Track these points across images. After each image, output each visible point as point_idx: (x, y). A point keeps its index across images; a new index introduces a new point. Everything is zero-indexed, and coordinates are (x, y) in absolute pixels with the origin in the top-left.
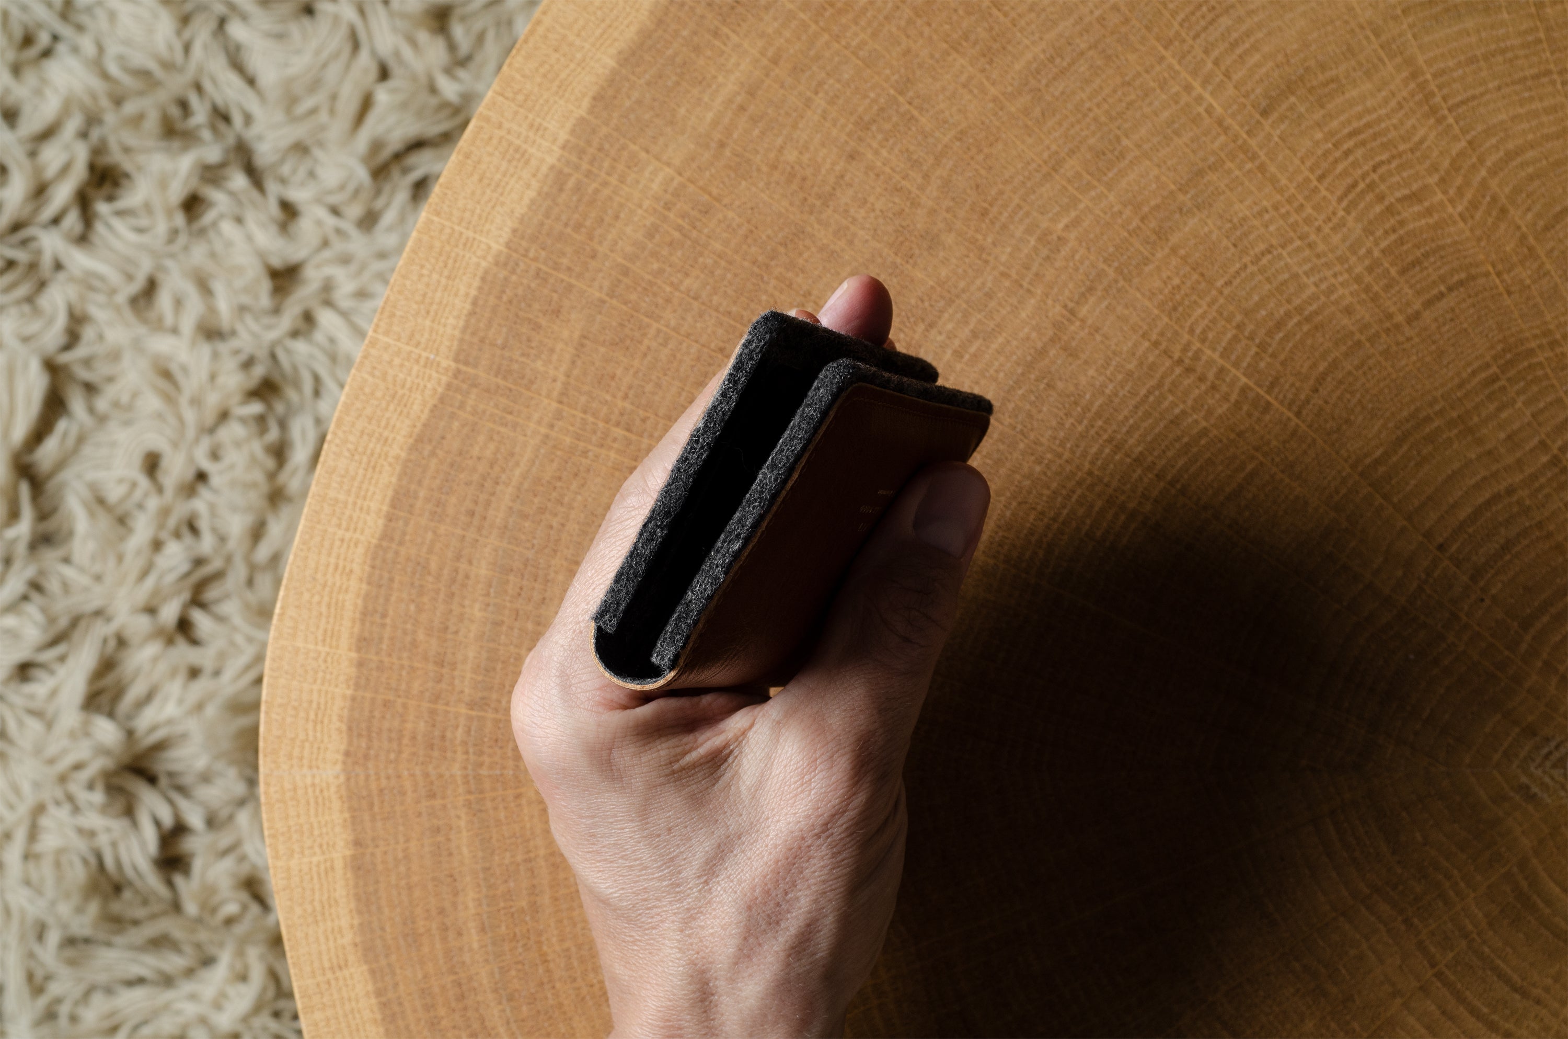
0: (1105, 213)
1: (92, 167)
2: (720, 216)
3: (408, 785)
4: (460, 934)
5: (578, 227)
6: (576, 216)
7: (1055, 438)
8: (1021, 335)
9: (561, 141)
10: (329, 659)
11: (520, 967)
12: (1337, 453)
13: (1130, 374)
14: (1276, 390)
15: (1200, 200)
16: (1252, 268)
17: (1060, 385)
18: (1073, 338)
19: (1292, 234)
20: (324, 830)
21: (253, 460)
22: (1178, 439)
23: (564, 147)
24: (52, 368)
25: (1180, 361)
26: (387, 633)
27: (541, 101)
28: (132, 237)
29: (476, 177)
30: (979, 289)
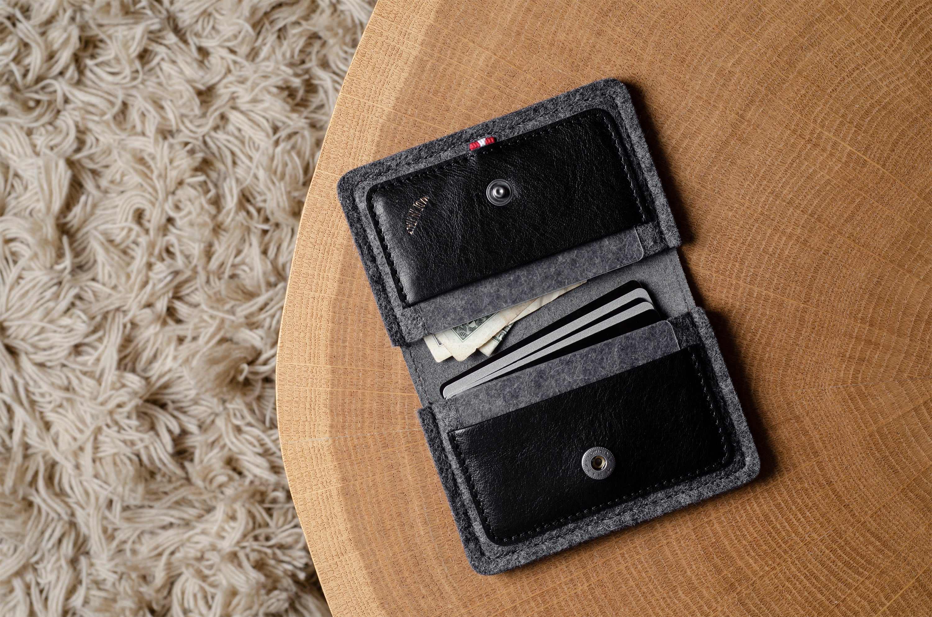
0: (757, 54)
1: (80, 39)
2: (522, 77)
3: (370, 441)
4: (412, 527)
5: (436, 93)
6: (434, 86)
7: (739, 194)
8: (712, 133)
9: (420, 40)
10: (314, 371)
11: (450, 543)
12: (909, 187)
13: (780, 151)
14: (869, 153)
15: (812, 41)
16: (848, 80)
17: (739, 162)
18: (744, 132)
19: (870, 56)
20: (323, 474)
21: (202, 208)
22: (813, 187)
23: (422, 44)
24: (70, 163)
25: (810, 140)
26: (347, 352)
27: (405, 17)
28: (110, 78)
29: (370, 68)
30: (684, 108)
